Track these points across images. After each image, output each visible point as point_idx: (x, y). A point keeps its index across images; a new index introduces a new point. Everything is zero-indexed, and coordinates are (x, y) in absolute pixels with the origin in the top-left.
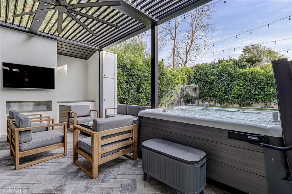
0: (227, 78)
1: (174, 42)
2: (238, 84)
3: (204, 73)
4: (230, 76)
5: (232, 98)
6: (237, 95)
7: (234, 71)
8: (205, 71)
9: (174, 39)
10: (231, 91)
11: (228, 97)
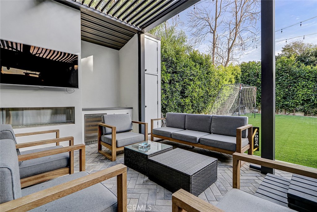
0: (287, 78)
1: (214, 36)
2: (304, 85)
3: (254, 73)
4: (292, 76)
5: (295, 104)
6: (302, 100)
7: (298, 69)
8: (255, 71)
9: (214, 32)
10: (293, 95)
11: (288, 103)
